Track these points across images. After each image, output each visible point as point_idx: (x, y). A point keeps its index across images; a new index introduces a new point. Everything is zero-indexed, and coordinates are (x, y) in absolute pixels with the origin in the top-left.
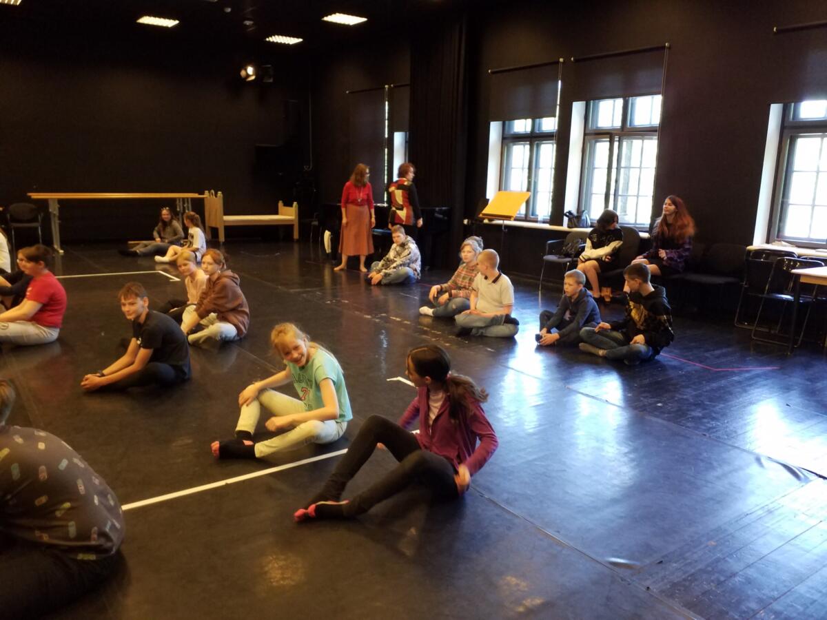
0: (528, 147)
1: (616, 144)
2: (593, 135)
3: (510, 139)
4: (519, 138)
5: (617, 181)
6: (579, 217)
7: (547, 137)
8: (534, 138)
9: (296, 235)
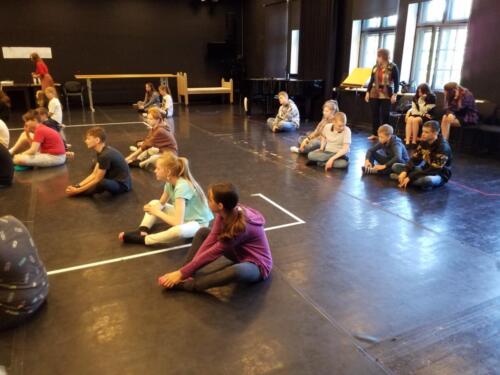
0: (378, 37)
1: (437, 33)
2: (422, 27)
3: (366, 32)
4: (372, 31)
5: (436, 60)
6: (409, 86)
7: (390, 30)
8: (382, 31)
9: (232, 100)
